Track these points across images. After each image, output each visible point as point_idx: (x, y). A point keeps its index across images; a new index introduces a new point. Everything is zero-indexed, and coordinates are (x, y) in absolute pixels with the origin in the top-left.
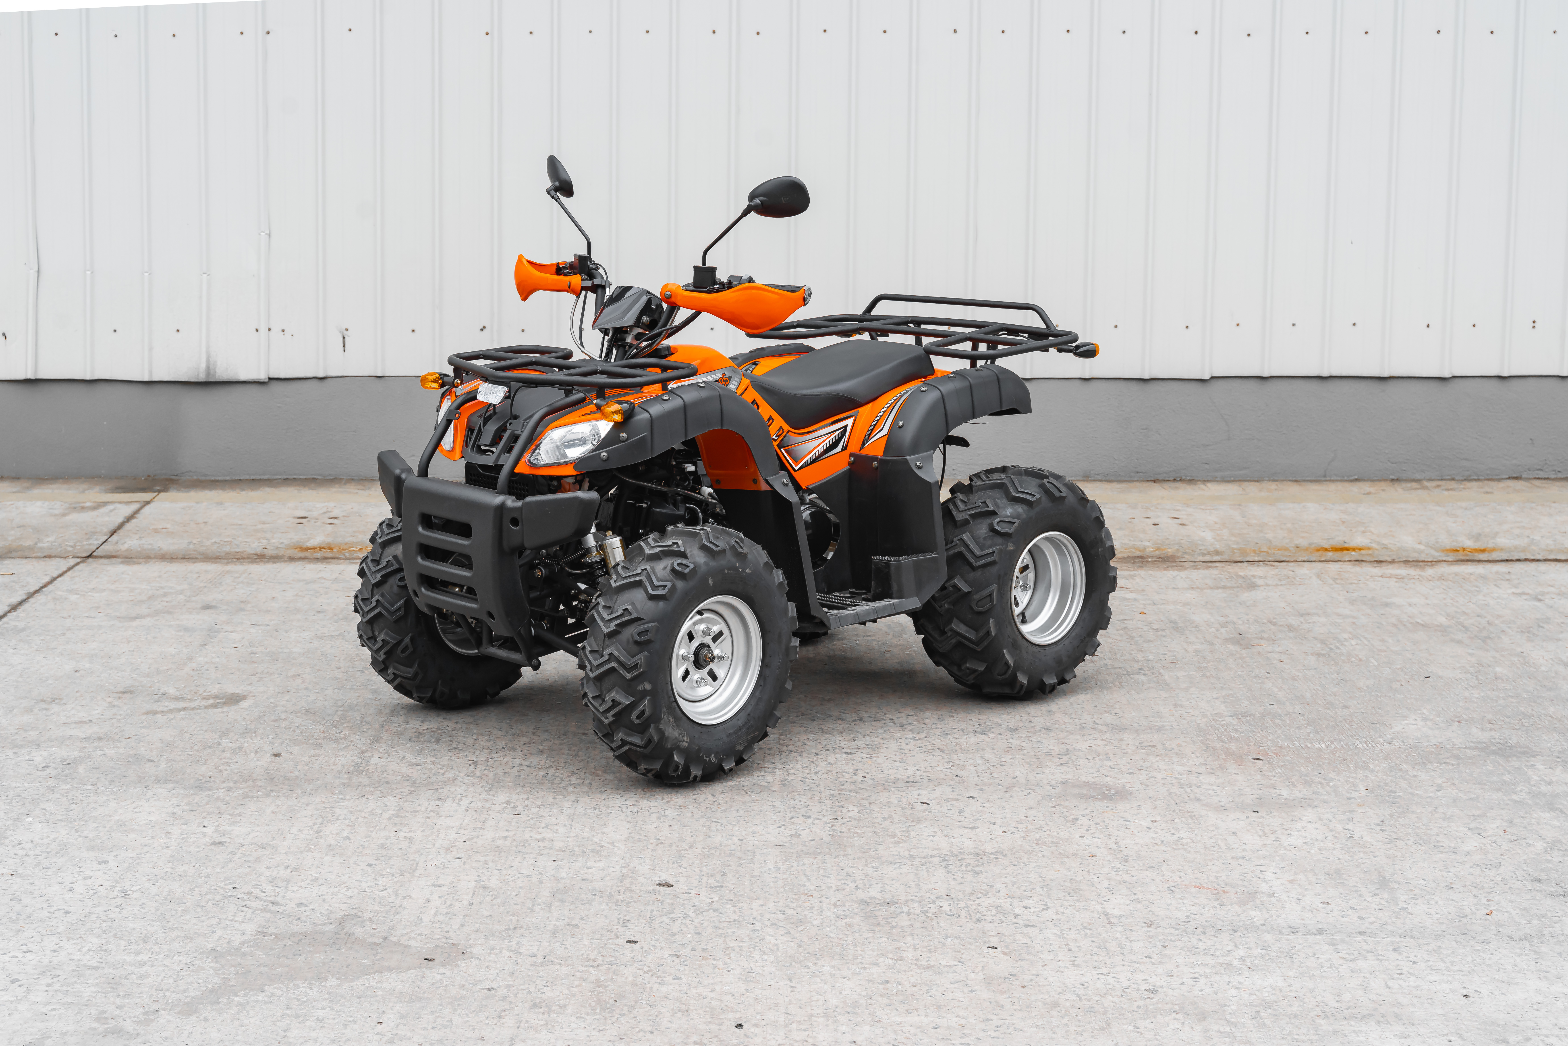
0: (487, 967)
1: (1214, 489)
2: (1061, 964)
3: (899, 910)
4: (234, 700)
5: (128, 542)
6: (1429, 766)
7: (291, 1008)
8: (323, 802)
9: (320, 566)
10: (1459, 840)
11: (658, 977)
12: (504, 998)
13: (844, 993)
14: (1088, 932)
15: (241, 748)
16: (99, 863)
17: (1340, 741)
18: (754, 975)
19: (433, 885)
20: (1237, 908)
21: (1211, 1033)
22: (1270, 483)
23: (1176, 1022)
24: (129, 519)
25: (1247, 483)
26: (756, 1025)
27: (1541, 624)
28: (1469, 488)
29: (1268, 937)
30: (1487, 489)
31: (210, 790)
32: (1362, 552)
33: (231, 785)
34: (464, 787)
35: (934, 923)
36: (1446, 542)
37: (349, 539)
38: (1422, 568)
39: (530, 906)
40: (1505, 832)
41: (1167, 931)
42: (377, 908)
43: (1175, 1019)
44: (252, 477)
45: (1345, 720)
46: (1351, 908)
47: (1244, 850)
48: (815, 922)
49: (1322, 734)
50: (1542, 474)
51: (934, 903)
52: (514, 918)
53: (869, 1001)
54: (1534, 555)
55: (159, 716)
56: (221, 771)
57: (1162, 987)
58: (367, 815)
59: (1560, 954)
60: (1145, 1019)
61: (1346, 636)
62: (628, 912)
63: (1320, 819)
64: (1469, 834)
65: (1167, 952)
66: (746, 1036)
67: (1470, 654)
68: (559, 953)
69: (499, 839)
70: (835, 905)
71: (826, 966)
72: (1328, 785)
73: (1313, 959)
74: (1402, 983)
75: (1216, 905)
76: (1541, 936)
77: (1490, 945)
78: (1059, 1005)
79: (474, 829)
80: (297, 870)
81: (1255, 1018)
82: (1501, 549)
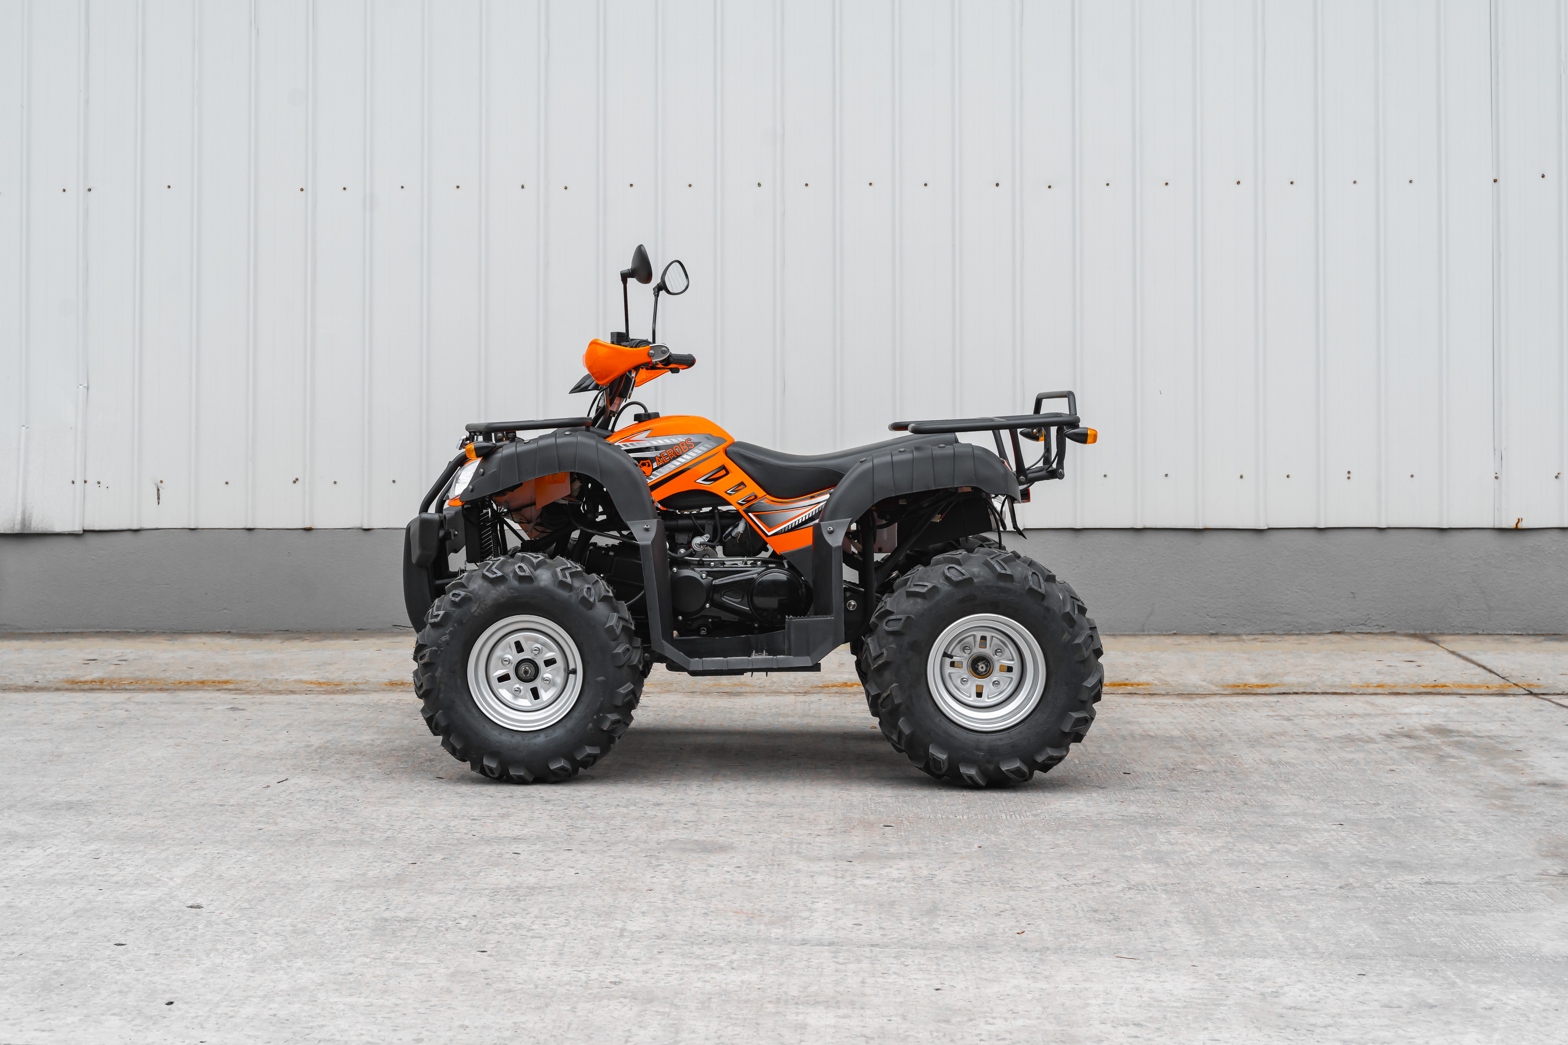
2: (541, 963)
3: (412, 925)
6: (1062, 832)
10: (1040, 882)
11: (122, 969)
13: (298, 981)
14: (593, 942)
18: (220, 968)
20: (762, 927)
21: (647, 1012)
23: (618, 1004)
26: (188, 1003)
27: (1274, 736)
28: (1285, 641)
29: (774, 947)
30: (1303, 641)
32: (1140, 687)
34: (63, 839)
35: (441, 934)
36: (1231, 678)
37: (126, 675)
38: (1192, 699)
39: (45, 919)
40: (1094, 877)
41: (673, 942)
43: (620, 1002)
44: (67, 631)
46: (881, 928)
47: (812, 887)
48: (320, 933)
50: (1365, 629)
51: (455, 920)
52: (19, 928)
53: (319, 987)
54: (1313, 690)
57: (629, 980)
60: (588, 1002)
62: (139, 924)
63: (911, 867)
64: (1056, 878)
65: (660, 956)
66: (170, 1010)
67: (1181, 757)
68: (39, 951)
69: (61, 874)
70: (353, 921)
71: (299, 963)
72: (943, 844)
73: (805, 963)
74: (880, 980)
75: (743, 925)
76: (1058, 949)
77: (1000, 955)
78: (510, 991)
79: (42, 868)
81: (704, 1002)
82: (1284, 685)
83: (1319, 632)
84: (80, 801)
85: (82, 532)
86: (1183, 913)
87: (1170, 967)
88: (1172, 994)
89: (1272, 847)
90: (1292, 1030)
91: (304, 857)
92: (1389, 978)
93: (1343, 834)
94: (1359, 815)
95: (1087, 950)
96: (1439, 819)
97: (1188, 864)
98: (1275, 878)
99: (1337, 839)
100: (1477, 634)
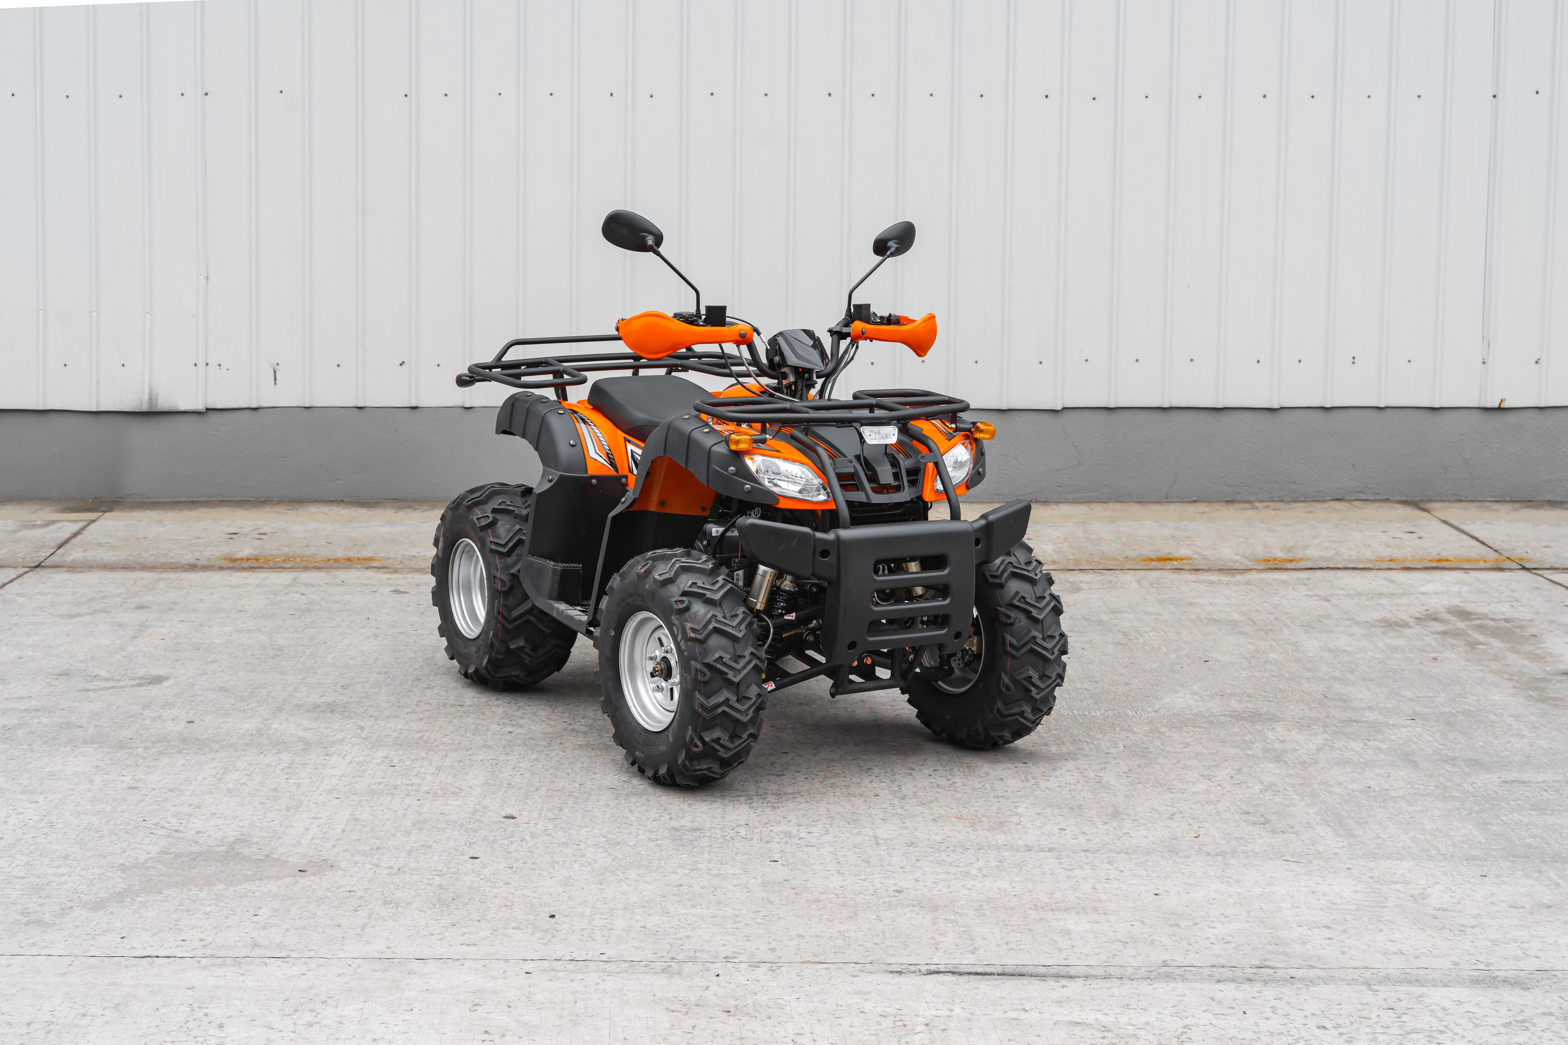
0: (351, 876)
1: (1065, 509)
2: (828, 873)
3: (702, 835)
4: (158, 680)
5: (74, 554)
6: (1185, 729)
7: (182, 905)
8: (227, 757)
9: (245, 574)
10: (1190, 784)
11: (491, 883)
12: (361, 898)
13: (643, 893)
14: (857, 850)
15: (160, 717)
16: (31, 803)
17: (1114, 709)
18: (571, 881)
19: (313, 818)
20: (987, 833)
21: (938, 920)
22: (1116, 504)
24: (75, 535)
25: (1095, 504)
26: (566, 916)
27: (1321, 620)
28: (1294, 508)
29: (1006, 854)
30: (1311, 509)
31: (130, 748)
32: (1184, 562)
33: (149, 744)
34: (350, 746)
35: (730, 844)
36: (1260, 552)
37: (274, 552)
38: (1233, 575)
39: (393, 832)
40: (1232, 777)
41: (923, 849)
42: (263, 834)
43: (912, 910)
44: (191, 499)
45: (1124, 694)
46: (1083, 833)
47: (1006, 791)
48: (630, 844)
49: (1100, 705)
50: (1363, 496)
51: (734, 829)
52: (378, 842)
53: (663, 899)
54: (1335, 564)
55: (91, 693)
56: (141, 734)
57: (907, 889)
58: (264, 767)
60: (887, 911)
61: (1146, 629)
62: (475, 837)
63: (1078, 769)
64: (1201, 779)
65: (919, 864)
66: (557, 923)
67: (1251, 643)
68: (411, 866)
69: (375, 784)
70: (650, 831)
71: (633, 875)
72: (1093, 743)
73: (1039, 869)
74: (1106, 885)
75: (971, 832)
76: (1234, 853)
77: (1190, 859)
78: (819, 901)
79: (354, 777)
80: (199, 807)
81: (978, 910)
82: (1308, 559)
83: (1322, 499)
84: (334, 702)
85: (205, 411)
86: (1319, 815)
87: (1330, 870)
88: (1342, 897)
89: (1366, 745)
90: (1448, 930)
91: (567, 763)
92: (1505, 879)
93: (1419, 730)
94: (1424, 709)
95: (1257, 854)
96: (1492, 712)
97: (1303, 763)
98: (1379, 778)
99: (1415, 736)
100: (1461, 501)
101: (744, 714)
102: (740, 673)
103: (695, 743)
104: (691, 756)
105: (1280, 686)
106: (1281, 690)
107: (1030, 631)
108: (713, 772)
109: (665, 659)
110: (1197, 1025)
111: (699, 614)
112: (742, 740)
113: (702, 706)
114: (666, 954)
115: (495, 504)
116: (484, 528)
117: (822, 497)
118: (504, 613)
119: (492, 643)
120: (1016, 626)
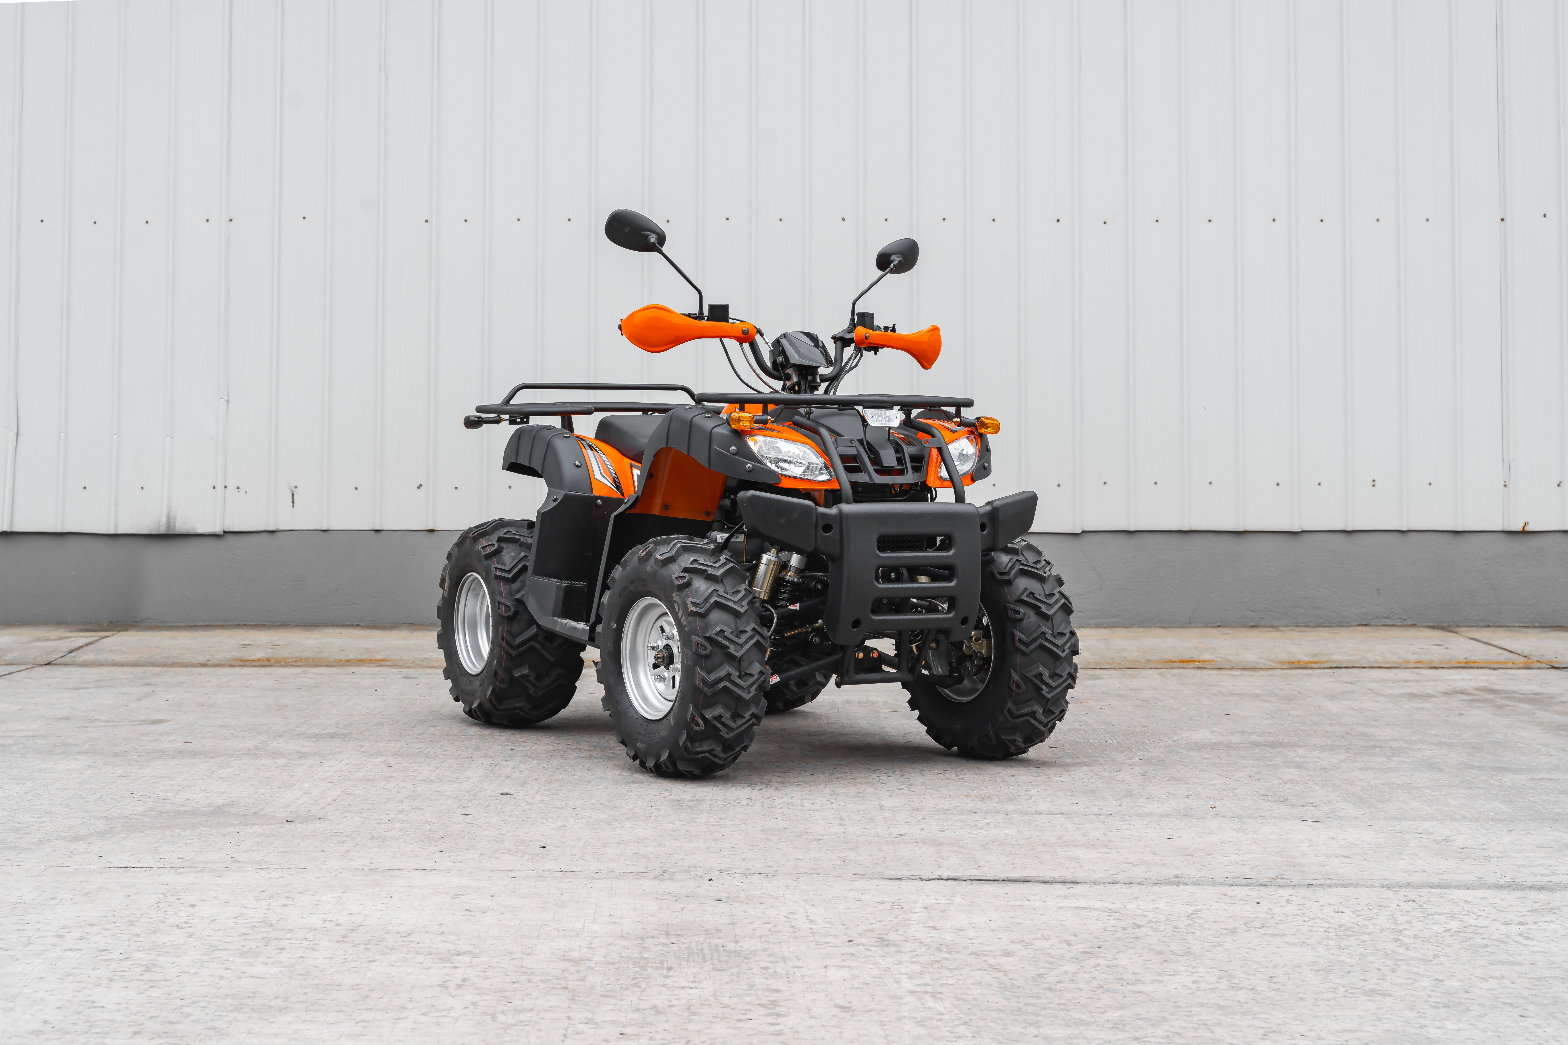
0: (338, 824)
2: (830, 825)
3: (702, 804)
4: (158, 722)
5: (85, 656)
6: (1203, 750)
7: (163, 839)
8: (221, 761)
9: (256, 669)
10: (1207, 780)
11: (483, 829)
12: (348, 836)
13: (638, 835)
14: (861, 813)
15: (157, 740)
17: (1131, 740)
18: (565, 828)
19: (304, 793)
20: (996, 805)
22: (1138, 628)
24: (87, 645)
26: (558, 847)
27: (1346, 694)
28: (1319, 631)
29: (1015, 816)
30: (1337, 631)
31: (124, 756)
32: (1207, 663)
33: (143, 754)
34: (348, 756)
35: (731, 809)
36: (1284, 657)
37: (286, 655)
38: (1257, 671)
39: (386, 801)
40: (1250, 776)
41: (929, 813)
42: (252, 801)
43: (915, 846)
45: (1141, 732)
46: (1095, 805)
48: (628, 808)
50: (1389, 622)
51: (735, 801)
52: (369, 806)
53: (658, 838)
54: (1361, 665)
55: (90, 728)
56: (137, 749)
57: (911, 834)
58: (258, 766)
59: (1261, 823)
60: (889, 846)
61: (1166, 698)
62: (469, 804)
63: (1092, 771)
64: (1219, 777)
65: (924, 821)
66: (547, 851)
67: (1273, 706)
68: (402, 819)
69: (369, 776)
70: (649, 801)
71: (629, 825)
73: (1048, 824)
74: (1118, 833)
75: (979, 804)
76: (1251, 817)
77: (1205, 820)
78: (819, 840)
79: (349, 772)
80: (189, 786)
81: (983, 846)
82: (1333, 661)
83: (1348, 624)
84: (335, 733)
85: (222, 533)
86: (1339, 797)
87: (1350, 826)
88: (1362, 841)
89: (1389, 759)
90: (1472, 859)
91: (568, 766)
92: (1532, 832)
93: (1445, 752)
94: (1450, 741)
95: (1275, 817)
96: (1520, 742)
97: (1325, 769)
98: (1403, 777)
99: (1440, 755)
100: (1489, 626)
101: (746, 691)
102: (742, 648)
103: (697, 721)
104: (693, 737)
105: (1302, 728)
106: (1302, 730)
107: (1039, 626)
108: (715, 756)
109: (667, 647)
110: (1208, 910)
111: (700, 589)
112: (744, 720)
113: (703, 680)
114: (658, 868)
115: (501, 533)
116: (488, 557)
117: (824, 477)
118: (509, 639)
119: (496, 672)
120: (1025, 622)
